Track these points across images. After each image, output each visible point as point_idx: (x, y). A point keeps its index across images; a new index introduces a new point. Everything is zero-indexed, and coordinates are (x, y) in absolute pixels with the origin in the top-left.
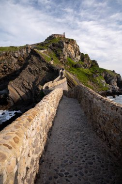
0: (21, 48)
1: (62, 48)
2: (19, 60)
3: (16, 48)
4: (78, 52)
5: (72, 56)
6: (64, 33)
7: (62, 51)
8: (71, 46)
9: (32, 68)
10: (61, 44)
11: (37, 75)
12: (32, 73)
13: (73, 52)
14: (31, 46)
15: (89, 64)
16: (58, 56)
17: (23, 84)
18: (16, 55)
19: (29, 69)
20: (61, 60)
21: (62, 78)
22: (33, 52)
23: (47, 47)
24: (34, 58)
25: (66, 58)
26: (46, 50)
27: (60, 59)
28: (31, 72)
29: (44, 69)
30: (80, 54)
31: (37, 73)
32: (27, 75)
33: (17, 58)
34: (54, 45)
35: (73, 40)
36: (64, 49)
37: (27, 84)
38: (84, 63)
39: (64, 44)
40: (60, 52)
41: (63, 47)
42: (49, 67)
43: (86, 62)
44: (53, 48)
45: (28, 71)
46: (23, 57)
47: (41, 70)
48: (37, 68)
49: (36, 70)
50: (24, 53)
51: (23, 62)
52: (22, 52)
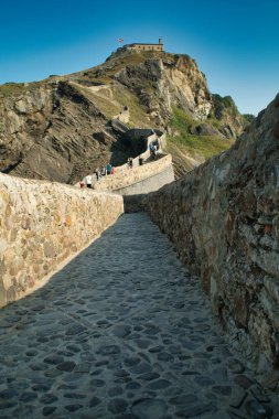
1: (156, 78)
2: (29, 121)
3: (20, 86)
4: (202, 92)
5: (186, 104)
6: (160, 40)
7: (155, 88)
8: (182, 75)
9: (60, 138)
10: (153, 67)
13: (188, 93)
15: (238, 125)
16: (144, 101)
18: (22, 105)
19: (54, 140)
20: (154, 114)
21: (154, 157)
23: (112, 77)
24: (70, 108)
25: (170, 109)
26: (105, 87)
27: (149, 112)
28: (58, 149)
29: (99, 137)
30: (208, 97)
33: (24, 114)
34: (130, 72)
35: (186, 58)
36: (162, 83)
38: (222, 123)
39: (162, 67)
40: (151, 93)
41: (159, 77)
42: (114, 132)
43: (227, 120)
44: (127, 80)
45: (50, 148)
46: (41, 111)
47: (88, 141)
48: (78, 138)
49: (73, 144)
50: (43, 101)
51: (41, 127)
52: (40, 97)
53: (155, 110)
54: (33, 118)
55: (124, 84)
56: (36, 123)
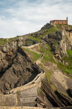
0: (11, 40)
2: (7, 55)
3: (5, 40)
6: (67, 18)
7: (59, 44)
9: (16, 68)
10: (59, 35)
11: (20, 76)
12: (15, 74)
14: (22, 38)
17: (5, 85)
18: (5, 49)
19: (14, 69)
20: (57, 55)
22: (20, 50)
23: (42, 38)
24: (20, 57)
25: (66, 52)
26: (37, 45)
27: (55, 54)
28: (15, 72)
29: (28, 69)
31: (21, 75)
32: (10, 76)
33: (5, 52)
34: (49, 37)
37: (9, 86)
40: (56, 46)
41: (62, 39)
42: (33, 68)
44: (48, 40)
45: (12, 72)
46: (12, 51)
47: (25, 70)
48: (22, 69)
49: (20, 71)
50: (13, 47)
51: (12, 58)
52: (12, 45)
53: (58, 53)
54: (9, 54)
55: (46, 41)
56: (10, 56)
